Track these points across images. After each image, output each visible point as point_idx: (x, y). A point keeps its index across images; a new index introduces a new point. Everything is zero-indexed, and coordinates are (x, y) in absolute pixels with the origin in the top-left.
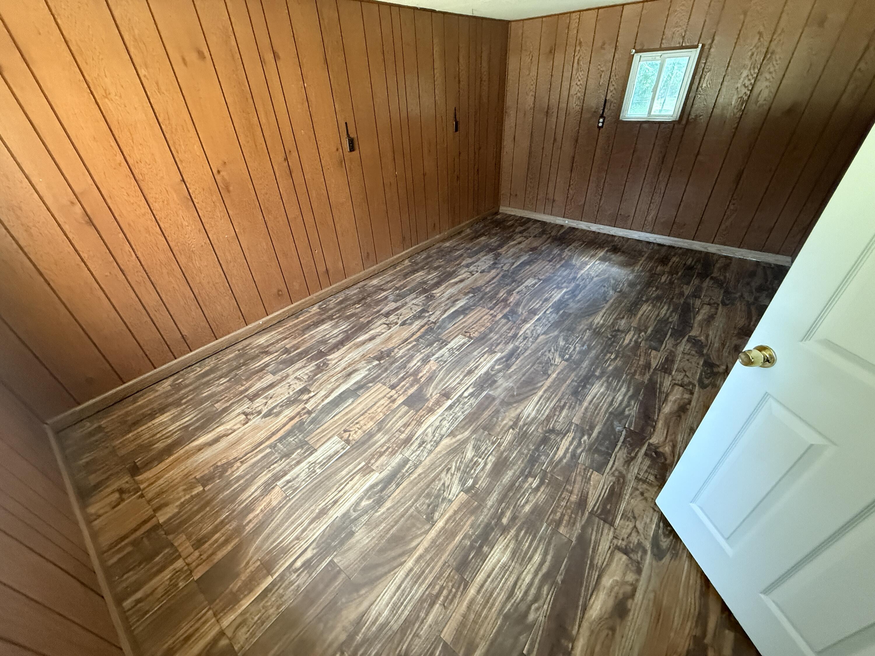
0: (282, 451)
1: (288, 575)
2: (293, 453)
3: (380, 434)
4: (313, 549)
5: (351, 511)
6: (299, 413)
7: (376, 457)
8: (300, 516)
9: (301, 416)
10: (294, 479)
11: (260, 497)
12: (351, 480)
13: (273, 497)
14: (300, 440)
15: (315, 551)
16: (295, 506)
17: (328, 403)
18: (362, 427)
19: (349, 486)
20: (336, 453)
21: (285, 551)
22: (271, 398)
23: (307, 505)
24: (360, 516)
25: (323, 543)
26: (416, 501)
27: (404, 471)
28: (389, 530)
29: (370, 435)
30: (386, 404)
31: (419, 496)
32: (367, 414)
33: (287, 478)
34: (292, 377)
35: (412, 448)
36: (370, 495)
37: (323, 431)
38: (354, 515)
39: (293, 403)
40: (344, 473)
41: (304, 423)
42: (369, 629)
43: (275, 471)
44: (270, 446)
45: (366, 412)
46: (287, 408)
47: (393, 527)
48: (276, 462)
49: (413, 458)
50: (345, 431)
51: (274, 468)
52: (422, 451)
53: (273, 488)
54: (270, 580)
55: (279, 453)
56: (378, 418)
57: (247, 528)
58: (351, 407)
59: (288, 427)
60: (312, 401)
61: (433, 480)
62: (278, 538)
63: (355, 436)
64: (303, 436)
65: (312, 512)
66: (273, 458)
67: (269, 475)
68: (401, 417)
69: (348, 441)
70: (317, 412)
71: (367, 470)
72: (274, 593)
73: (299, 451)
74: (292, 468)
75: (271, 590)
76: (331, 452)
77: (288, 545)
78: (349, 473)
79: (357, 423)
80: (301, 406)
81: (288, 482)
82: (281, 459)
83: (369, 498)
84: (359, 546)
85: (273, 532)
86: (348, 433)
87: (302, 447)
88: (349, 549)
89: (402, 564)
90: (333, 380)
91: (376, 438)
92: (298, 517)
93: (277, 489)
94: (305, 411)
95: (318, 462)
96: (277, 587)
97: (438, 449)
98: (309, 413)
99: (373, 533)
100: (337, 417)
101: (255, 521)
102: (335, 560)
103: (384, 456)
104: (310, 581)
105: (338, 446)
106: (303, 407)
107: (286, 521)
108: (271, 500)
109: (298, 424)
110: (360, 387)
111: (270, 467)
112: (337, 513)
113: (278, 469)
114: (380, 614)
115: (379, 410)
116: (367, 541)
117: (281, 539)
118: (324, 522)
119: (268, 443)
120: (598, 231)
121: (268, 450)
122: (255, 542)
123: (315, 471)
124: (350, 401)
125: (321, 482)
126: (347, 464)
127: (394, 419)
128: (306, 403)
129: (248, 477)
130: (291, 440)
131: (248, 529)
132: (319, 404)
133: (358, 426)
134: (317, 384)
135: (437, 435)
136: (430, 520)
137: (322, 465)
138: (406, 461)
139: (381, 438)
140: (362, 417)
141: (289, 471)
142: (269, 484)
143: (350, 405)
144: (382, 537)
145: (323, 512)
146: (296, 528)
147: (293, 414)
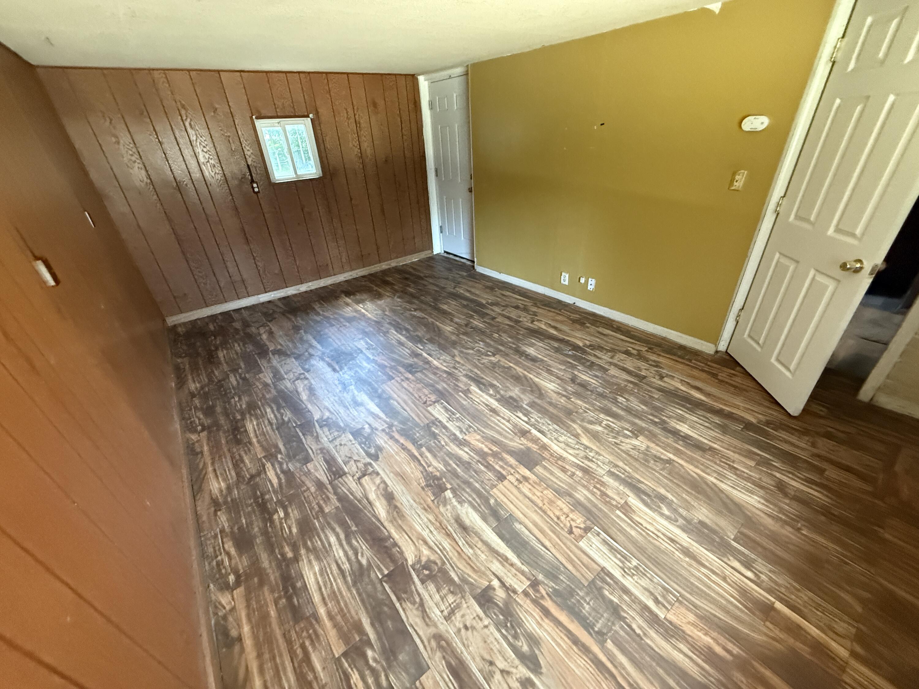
0: (609, 620)
1: (764, 584)
2: (611, 602)
3: (576, 494)
4: (729, 560)
5: (678, 524)
6: (535, 602)
7: (608, 499)
8: (699, 579)
9: (542, 597)
10: (652, 594)
11: (688, 642)
12: (642, 525)
13: (684, 620)
14: (587, 594)
15: (731, 558)
16: (687, 586)
17: (519, 556)
18: (564, 513)
19: (648, 527)
20: (605, 542)
21: (743, 592)
22: (491, 663)
23: (683, 572)
24: (681, 516)
25: (720, 550)
26: (654, 470)
27: (623, 476)
28: (687, 491)
29: (577, 505)
30: (530, 487)
31: (648, 466)
32: (544, 507)
33: (651, 604)
34: (444, 627)
35: (594, 467)
36: (656, 506)
37: (571, 561)
38: (681, 521)
39: (512, 615)
40: (633, 533)
41: (555, 590)
42: (773, 510)
43: (644, 625)
44: (602, 644)
45: (540, 508)
46: (520, 624)
47: (684, 489)
48: (630, 626)
49: (607, 468)
50: (571, 532)
51: (640, 627)
52: (597, 459)
53: (671, 623)
54: (778, 605)
55: (613, 624)
56: (550, 496)
57: (735, 652)
58: (530, 525)
59: (563, 617)
60: (510, 581)
61: (630, 456)
62: (731, 603)
63: (578, 521)
64: (581, 589)
65: (691, 565)
66: (622, 633)
67: (652, 633)
68: (552, 473)
69: (587, 530)
70: (534, 572)
71: (626, 508)
72: (788, 597)
73: (606, 593)
74: (635, 600)
75: (786, 601)
76: (605, 549)
77: (736, 589)
78: (632, 527)
79: (558, 518)
80: (520, 599)
81: (657, 601)
82: (623, 619)
83: (660, 507)
84: (710, 515)
85: (728, 612)
86: (574, 530)
87: (600, 589)
88: (717, 525)
89: (715, 485)
90: (469, 552)
91: (582, 499)
92: (701, 581)
93: (670, 617)
94: (531, 591)
95: (621, 565)
96: (781, 595)
97: (594, 448)
98: (535, 584)
99: (695, 504)
100: (547, 543)
101: (722, 640)
102: (732, 537)
103: (607, 492)
104: (760, 560)
105: (596, 541)
106: (522, 596)
107: (709, 595)
108: (689, 623)
109: (559, 600)
110: (495, 513)
111: (638, 635)
112: (684, 539)
113: (640, 621)
114: (759, 502)
115: (539, 494)
116: (704, 509)
117: (732, 599)
118: (698, 551)
119: (596, 649)
120: (309, 289)
121: (609, 644)
122: (748, 635)
123: (635, 567)
124: (518, 526)
125: (649, 558)
126: (622, 531)
127: (555, 480)
128: (515, 592)
129: (661, 671)
130: (587, 607)
131: (736, 650)
132: (518, 570)
133: (563, 518)
134: (473, 577)
135: (577, 446)
136: (669, 461)
137: (626, 559)
138: (611, 474)
139: (582, 494)
140: (549, 513)
141: (640, 602)
142: (666, 631)
143: (526, 527)
144: (697, 498)
145: (687, 552)
146: (714, 582)
147: (536, 613)
